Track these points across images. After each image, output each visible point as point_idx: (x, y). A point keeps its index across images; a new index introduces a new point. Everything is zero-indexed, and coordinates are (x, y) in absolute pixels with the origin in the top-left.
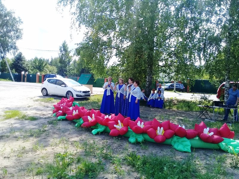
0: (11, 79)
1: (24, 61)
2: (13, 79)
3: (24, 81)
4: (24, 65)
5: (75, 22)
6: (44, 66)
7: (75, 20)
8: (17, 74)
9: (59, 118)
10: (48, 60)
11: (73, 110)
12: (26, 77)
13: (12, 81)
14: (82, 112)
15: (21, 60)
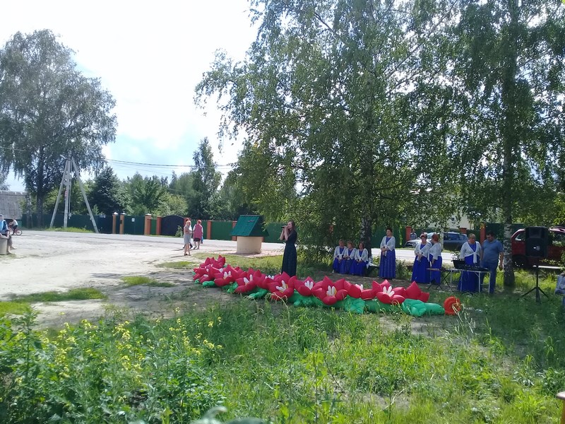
0: (90, 228)
1: (117, 186)
2: (96, 228)
3: (117, 232)
4: (115, 196)
5: (228, 122)
6: (159, 196)
7: (228, 119)
8: (102, 215)
9: (204, 283)
10: (164, 181)
11: (223, 272)
12: (123, 222)
13: (94, 232)
14: (236, 273)
15: (110, 186)
